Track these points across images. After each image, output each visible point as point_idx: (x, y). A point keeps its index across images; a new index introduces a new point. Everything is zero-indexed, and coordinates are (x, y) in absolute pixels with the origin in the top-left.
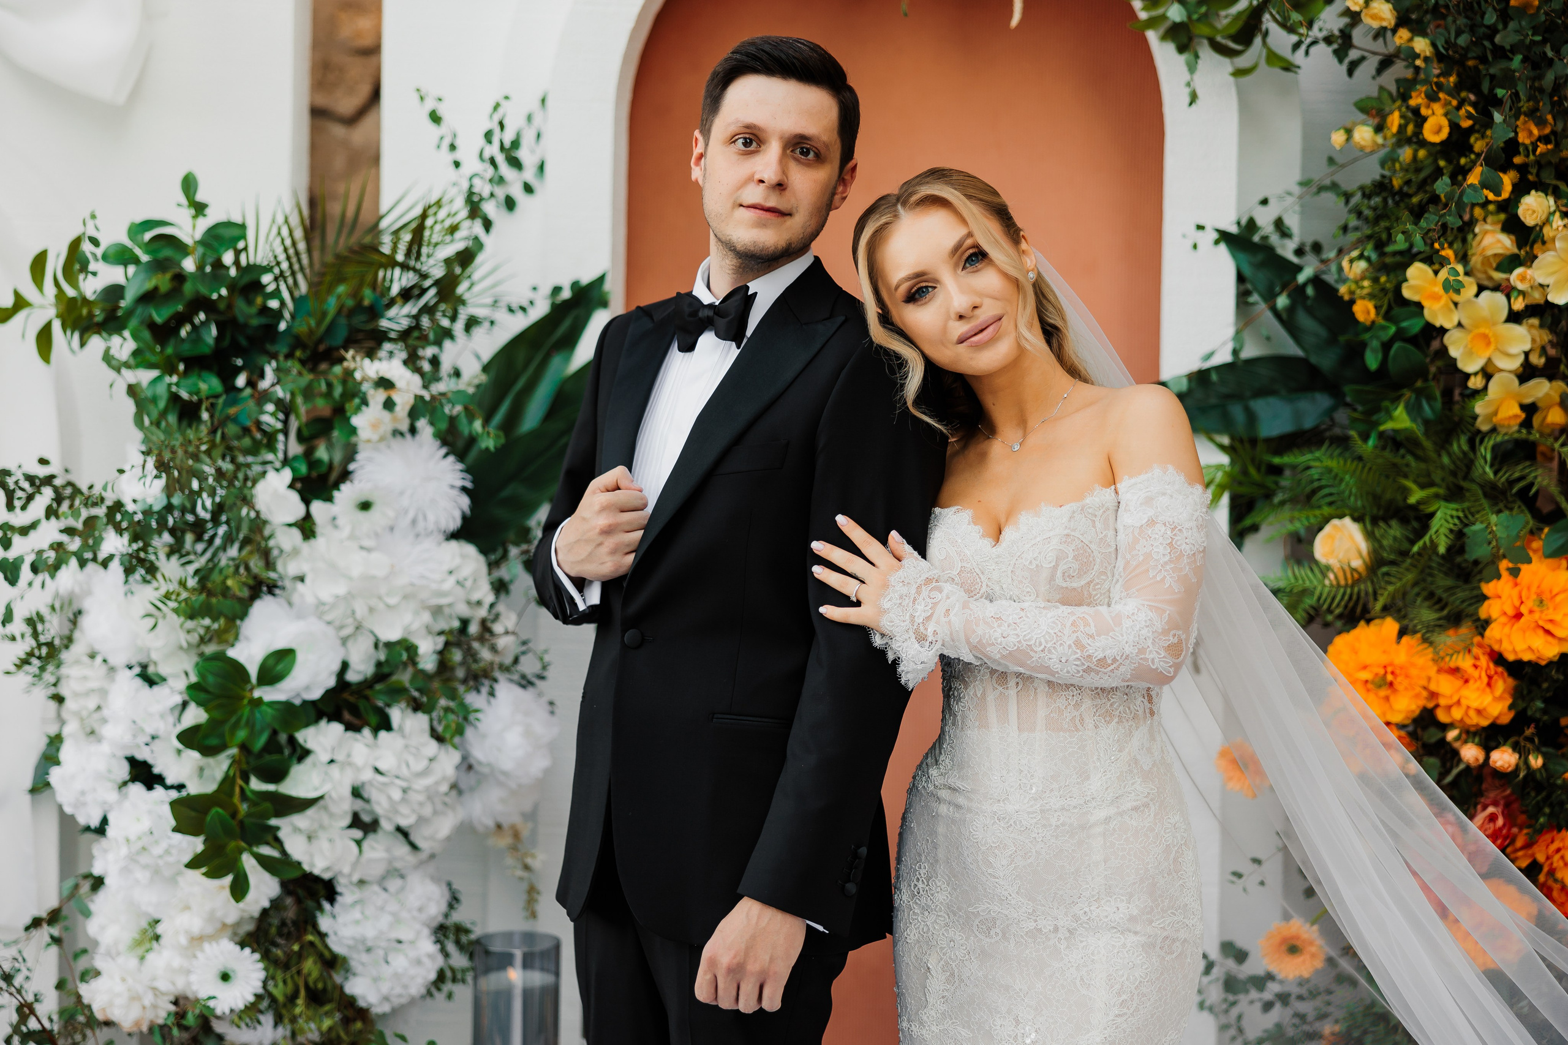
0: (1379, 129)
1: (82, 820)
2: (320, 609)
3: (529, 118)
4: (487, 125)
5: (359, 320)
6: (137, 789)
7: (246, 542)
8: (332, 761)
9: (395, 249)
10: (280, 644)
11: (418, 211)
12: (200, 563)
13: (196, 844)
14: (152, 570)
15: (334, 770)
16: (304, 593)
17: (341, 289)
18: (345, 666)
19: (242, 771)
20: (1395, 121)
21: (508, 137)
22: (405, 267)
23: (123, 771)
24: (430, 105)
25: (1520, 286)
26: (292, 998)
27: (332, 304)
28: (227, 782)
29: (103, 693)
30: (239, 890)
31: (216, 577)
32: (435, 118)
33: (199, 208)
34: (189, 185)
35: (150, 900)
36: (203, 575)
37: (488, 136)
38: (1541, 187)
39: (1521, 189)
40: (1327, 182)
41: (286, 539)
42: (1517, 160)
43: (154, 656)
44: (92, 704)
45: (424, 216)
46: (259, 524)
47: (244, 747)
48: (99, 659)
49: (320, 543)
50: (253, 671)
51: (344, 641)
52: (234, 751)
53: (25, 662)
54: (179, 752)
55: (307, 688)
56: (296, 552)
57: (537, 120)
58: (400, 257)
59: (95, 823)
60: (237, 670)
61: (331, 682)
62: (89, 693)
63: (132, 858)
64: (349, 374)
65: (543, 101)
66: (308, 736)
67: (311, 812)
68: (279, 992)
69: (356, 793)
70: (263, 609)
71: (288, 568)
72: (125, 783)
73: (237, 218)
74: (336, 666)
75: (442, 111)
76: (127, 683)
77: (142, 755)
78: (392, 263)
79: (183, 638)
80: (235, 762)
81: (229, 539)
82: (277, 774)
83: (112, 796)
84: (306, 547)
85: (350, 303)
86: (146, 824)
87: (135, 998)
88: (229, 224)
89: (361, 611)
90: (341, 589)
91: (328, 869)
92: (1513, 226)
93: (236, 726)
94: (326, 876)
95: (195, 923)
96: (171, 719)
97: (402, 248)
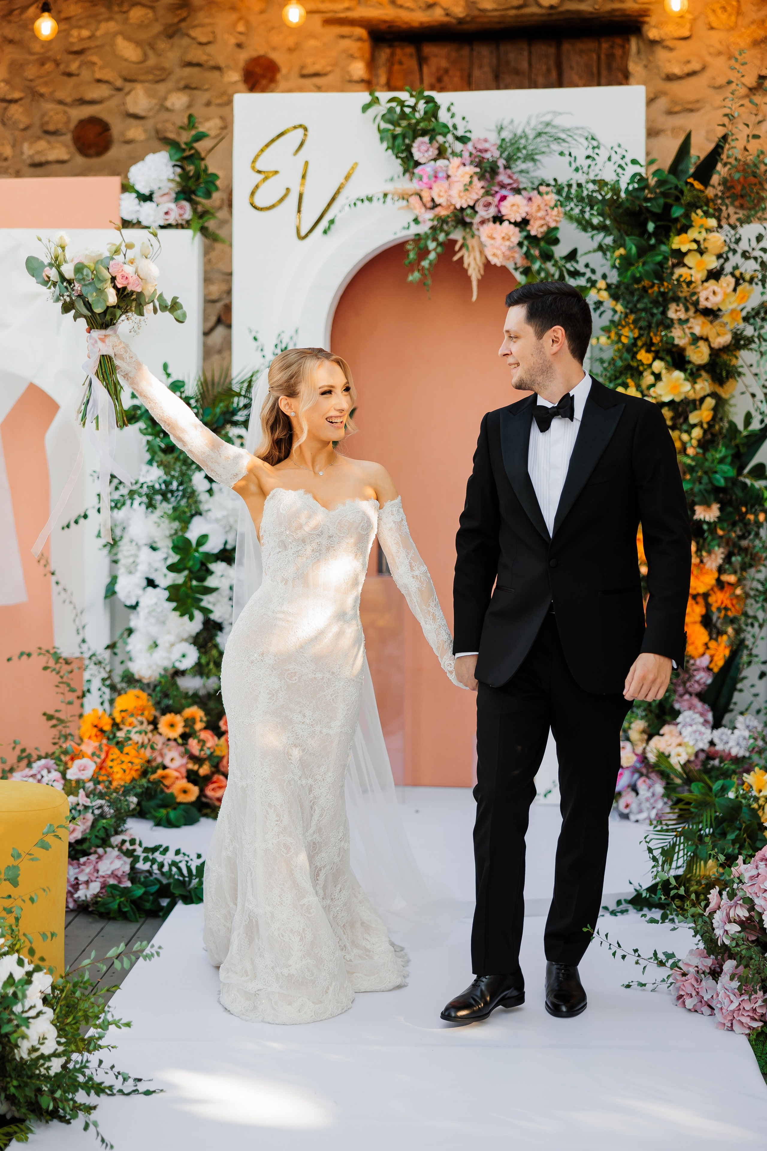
0: (609, 337)
1: (128, 603)
2: (217, 520)
3: (291, 338)
4: (275, 342)
5: (228, 416)
6: (150, 589)
7: (188, 498)
8: (222, 576)
9: (241, 390)
10: (203, 532)
11: (250, 374)
12: (174, 504)
13: (174, 605)
14: (155, 508)
15: (223, 579)
16: (211, 515)
17: (222, 405)
18: (226, 543)
19: (189, 579)
20: (613, 335)
21: (283, 346)
22: (245, 396)
23: (144, 583)
24: (253, 334)
25: (654, 395)
26: (208, 664)
27: (218, 410)
28: (185, 582)
29: (136, 556)
30: (191, 618)
31: (181, 509)
32: (255, 339)
33: (169, 375)
34: (165, 367)
35: (154, 630)
36: (175, 509)
37: (276, 346)
38: (662, 359)
39: (654, 360)
40: (598, 357)
41: (204, 497)
42: (653, 349)
43: (157, 539)
44: (131, 560)
45: (252, 376)
46: (193, 492)
47: (191, 571)
48: (134, 544)
49: (217, 496)
50: (194, 542)
51: (227, 532)
52: (186, 573)
53: (105, 546)
54: (165, 575)
55: (214, 548)
56: (207, 502)
57: (294, 338)
58: (243, 393)
59: (134, 603)
60: (188, 542)
61: (221, 547)
62: (132, 555)
63: (149, 613)
64: (227, 433)
65: (297, 331)
66: (213, 566)
67: (215, 594)
68: (203, 661)
69: (231, 588)
70: (196, 520)
71: (203, 507)
72: (144, 588)
73: (181, 379)
74: (223, 541)
75: (259, 336)
76: (146, 551)
77: (152, 576)
78: (239, 395)
79: (168, 533)
80: (186, 577)
81: (183, 496)
82: (202, 579)
83: (140, 592)
84: (211, 500)
85: (225, 409)
86: (154, 600)
87: (150, 667)
88: (178, 381)
89: (232, 520)
90: (224, 513)
91: (220, 617)
92: (653, 373)
93: (189, 560)
94: (219, 620)
95: (171, 638)
96: (163, 562)
97: (244, 389)
